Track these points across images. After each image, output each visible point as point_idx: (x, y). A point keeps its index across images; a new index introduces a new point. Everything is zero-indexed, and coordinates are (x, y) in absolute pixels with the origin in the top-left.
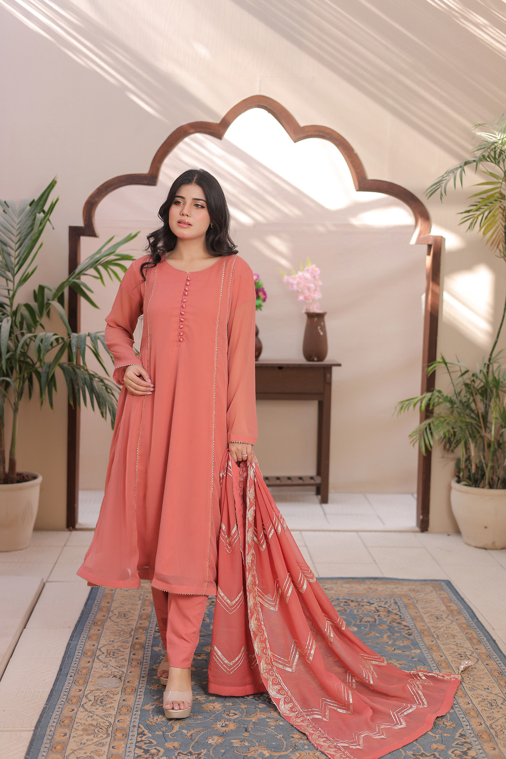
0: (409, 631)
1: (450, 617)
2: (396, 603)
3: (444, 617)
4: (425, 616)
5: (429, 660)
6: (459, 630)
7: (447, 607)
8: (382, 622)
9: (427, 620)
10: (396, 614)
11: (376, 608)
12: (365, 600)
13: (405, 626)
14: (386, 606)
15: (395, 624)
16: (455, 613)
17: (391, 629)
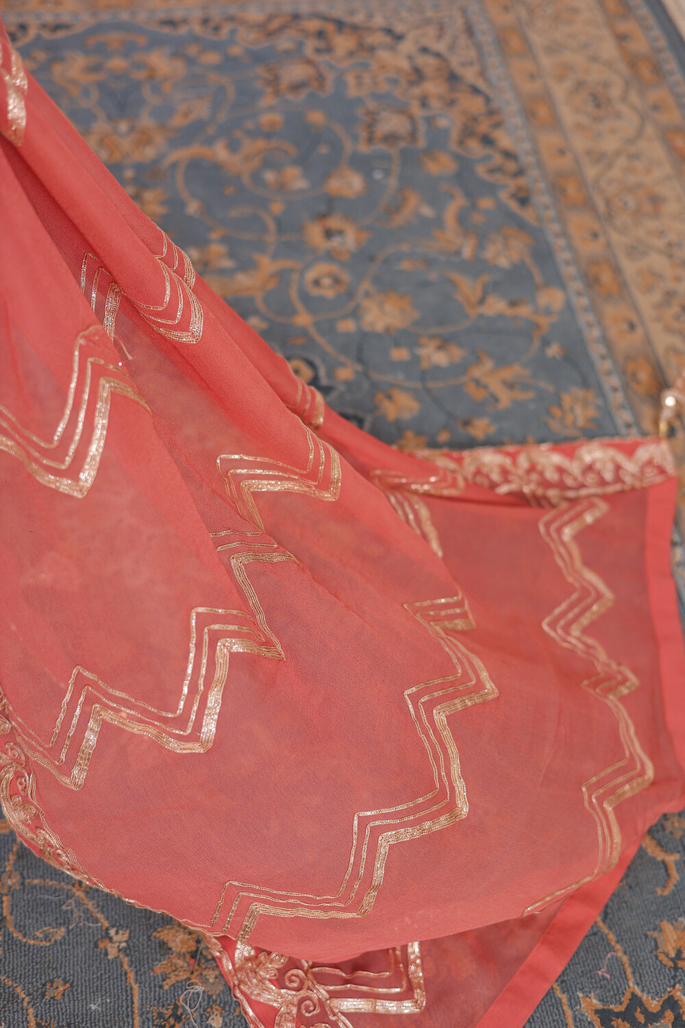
0: (522, 181)
1: (634, 97)
2: (469, 30)
3: (615, 92)
4: (560, 91)
5: (597, 350)
6: (667, 169)
7: (621, 38)
8: (437, 140)
9: (568, 116)
10: (475, 90)
11: (410, 58)
12: (379, 21)
13: (509, 155)
14: (441, 47)
15: (474, 146)
16: (646, 71)
17: (464, 176)
